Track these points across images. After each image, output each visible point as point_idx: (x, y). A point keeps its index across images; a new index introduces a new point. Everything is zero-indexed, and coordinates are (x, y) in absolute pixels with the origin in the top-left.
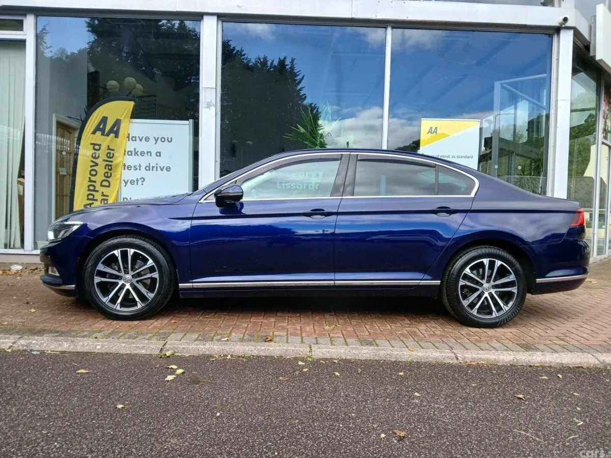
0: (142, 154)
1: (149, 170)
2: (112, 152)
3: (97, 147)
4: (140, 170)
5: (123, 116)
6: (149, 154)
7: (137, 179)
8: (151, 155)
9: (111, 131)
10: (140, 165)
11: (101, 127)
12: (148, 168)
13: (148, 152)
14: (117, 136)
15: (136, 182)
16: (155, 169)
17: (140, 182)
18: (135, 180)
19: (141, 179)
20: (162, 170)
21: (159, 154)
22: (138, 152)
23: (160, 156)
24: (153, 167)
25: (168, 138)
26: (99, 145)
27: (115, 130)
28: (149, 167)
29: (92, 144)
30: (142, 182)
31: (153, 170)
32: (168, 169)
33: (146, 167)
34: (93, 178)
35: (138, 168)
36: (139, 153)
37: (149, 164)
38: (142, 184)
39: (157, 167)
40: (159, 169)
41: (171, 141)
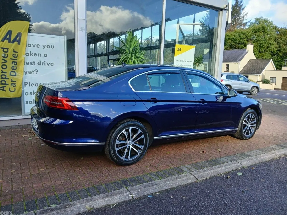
0: (35, 55)
1: (40, 65)
2: (16, 54)
3: (6, 50)
4: (34, 65)
5: (23, 31)
6: (40, 55)
7: (33, 70)
8: (41, 56)
9: (15, 40)
10: (34, 61)
11: (8, 37)
12: (39, 64)
13: (39, 54)
14: (19, 43)
15: (32, 72)
16: (44, 64)
17: (35, 72)
18: (32, 71)
19: (35, 70)
20: (48, 65)
21: (46, 55)
22: (32, 53)
23: (47, 56)
24: (43, 63)
25: (51, 46)
26: (7, 49)
27: (18, 39)
28: (40, 63)
29: (2, 48)
30: (36, 72)
31: (42, 65)
32: (52, 64)
33: (38, 63)
34: (4, 70)
35: (33, 63)
36: (33, 55)
37: (40, 61)
38: (36, 74)
39: (45, 63)
40: (46, 64)
41: (53, 48)
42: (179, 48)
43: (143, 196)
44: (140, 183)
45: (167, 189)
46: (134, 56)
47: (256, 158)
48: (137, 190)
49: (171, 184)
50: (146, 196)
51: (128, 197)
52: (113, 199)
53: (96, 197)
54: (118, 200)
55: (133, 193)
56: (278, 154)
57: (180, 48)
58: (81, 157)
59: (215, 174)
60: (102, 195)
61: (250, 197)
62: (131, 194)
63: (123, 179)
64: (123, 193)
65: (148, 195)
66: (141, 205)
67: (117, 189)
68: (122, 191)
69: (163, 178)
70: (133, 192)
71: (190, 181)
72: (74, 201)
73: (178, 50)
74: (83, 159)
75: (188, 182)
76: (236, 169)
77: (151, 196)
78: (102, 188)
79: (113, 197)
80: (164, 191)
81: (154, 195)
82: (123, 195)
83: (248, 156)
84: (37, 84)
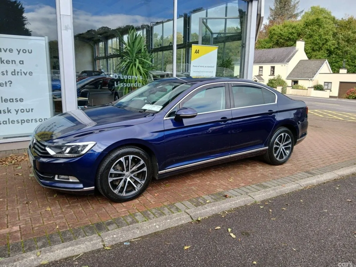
0: (8, 62)
1: (15, 75)
4: (7, 75)
6: (14, 62)
7: (6, 82)
8: (15, 63)
10: (7, 71)
12: (14, 73)
13: (12, 61)
15: (5, 85)
16: (19, 74)
17: (8, 84)
18: (4, 83)
19: (9, 82)
20: (26, 74)
21: (22, 62)
22: (4, 60)
23: (23, 63)
24: (18, 72)
25: (28, 50)
30: (10, 84)
31: (18, 75)
32: (31, 73)
33: (12, 72)
35: (5, 73)
36: (5, 62)
37: (15, 70)
38: (10, 86)
39: (21, 72)
40: (23, 74)
41: (31, 52)
42: (196, 50)
43: (118, 243)
44: (118, 227)
45: (150, 233)
46: (137, 60)
47: (274, 190)
48: (112, 236)
49: (157, 227)
50: (122, 243)
51: (98, 246)
52: (78, 248)
53: (56, 247)
54: (84, 250)
55: (106, 240)
56: (303, 183)
57: (199, 50)
58: (55, 194)
59: (217, 212)
60: (65, 244)
61: (251, 242)
62: (103, 241)
63: (99, 221)
64: (93, 241)
65: (125, 242)
66: (112, 255)
67: (86, 235)
68: (92, 238)
69: (149, 219)
70: (106, 238)
71: (183, 222)
72: (28, 253)
73: (195, 52)
74: (56, 197)
75: (180, 223)
76: (245, 205)
77: (129, 244)
78: (68, 234)
79: (78, 246)
80: (146, 236)
81: (132, 242)
82: (92, 242)
83: (265, 187)
84: (13, 99)
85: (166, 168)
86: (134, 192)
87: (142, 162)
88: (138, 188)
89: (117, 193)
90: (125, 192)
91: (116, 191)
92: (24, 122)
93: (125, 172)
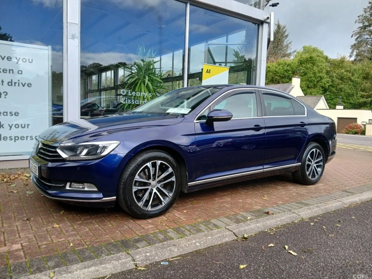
0: (5, 71)
1: (12, 85)
4: (2, 85)
6: (11, 71)
8: (13, 73)
10: (2, 80)
12: (10, 83)
13: (10, 70)
16: (17, 84)
17: (3, 95)
19: (4, 93)
20: (24, 86)
21: (20, 72)
23: (22, 74)
24: (15, 83)
25: (29, 59)
28: (12, 83)
30: (5, 95)
31: (15, 85)
32: (29, 85)
35: (1, 83)
36: (1, 70)
37: (12, 80)
38: (5, 97)
39: (19, 83)
40: (21, 85)
41: (32, 62)
43: (153, 263)
44: (150, 244)
45: (191, 251)
47: (318, 207)
48: (144, 254)
49: (198, 244)
50: (158, 263)
51: (128, 266)
52: (104, 268)
53: (74, 267)
54: (112, 271)
55: (137, 258)
56: (346, 201)
58: (62, 210)
59: (263, 229)
60: (86, 263)
61: (317, 259)
62: (134, 260)
63: (124, 239)
64: (121, 260)
65: (162, 261)
66: (149, 276)
67: (111, 254)
68: (119, 256)
69: (185, 236)
70: (137, 257)
71: (227, 239)
72: (37, 274)
74: (63, 213)
75: (224, 241)
76: (292, 222)
77: (167, 263)
78: (88, 253)
79: (104, 266)
80: (187, 255)
81: (171, 261)
82: (120, 261)
83: (307, 205)
84: (7, 113)
85: (196, 180)
86: (160, 207)
87: (170, 170)
88: (165, 202)
89: (141, 207)
90: (150, 206)
91: (140, 204)
92: (18, 139)
93: (151, 181)
